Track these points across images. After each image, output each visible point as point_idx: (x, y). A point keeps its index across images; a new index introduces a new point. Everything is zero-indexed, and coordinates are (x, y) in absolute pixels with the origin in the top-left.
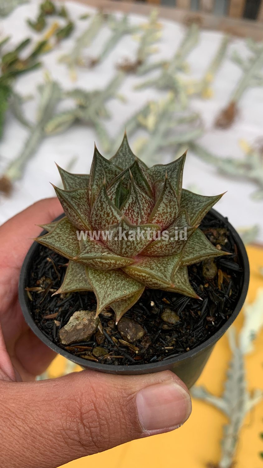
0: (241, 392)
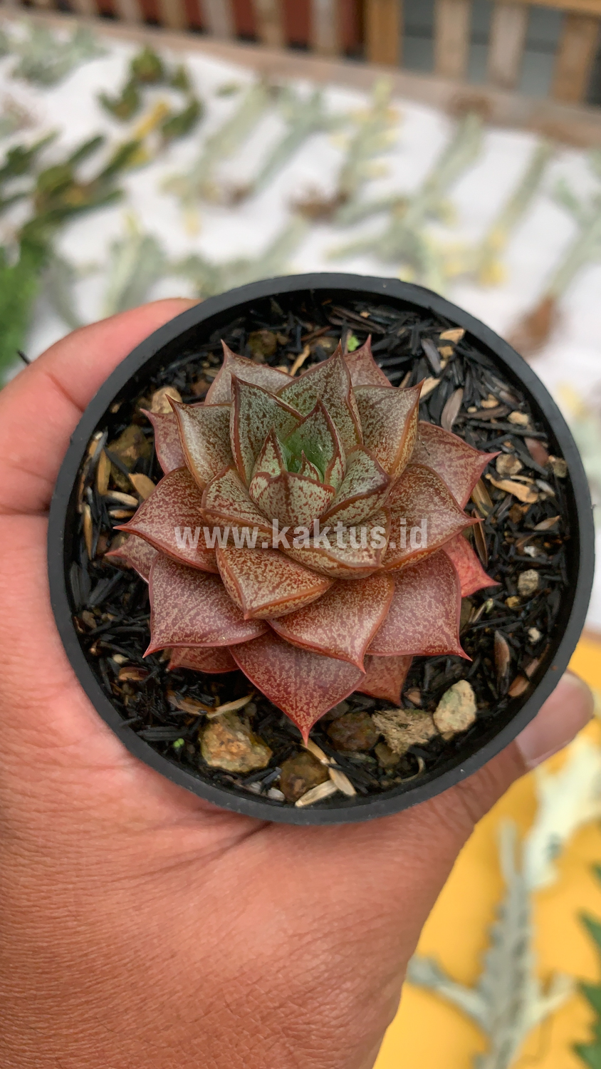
0: (519, 979)
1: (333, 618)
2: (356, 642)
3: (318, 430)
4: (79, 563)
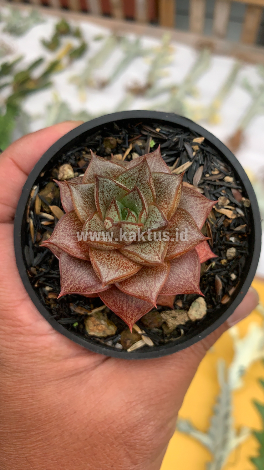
0: (226, 429)
1: (143, 282)
2: (153, 293)
3: (135, 198)
4: (28, 245)
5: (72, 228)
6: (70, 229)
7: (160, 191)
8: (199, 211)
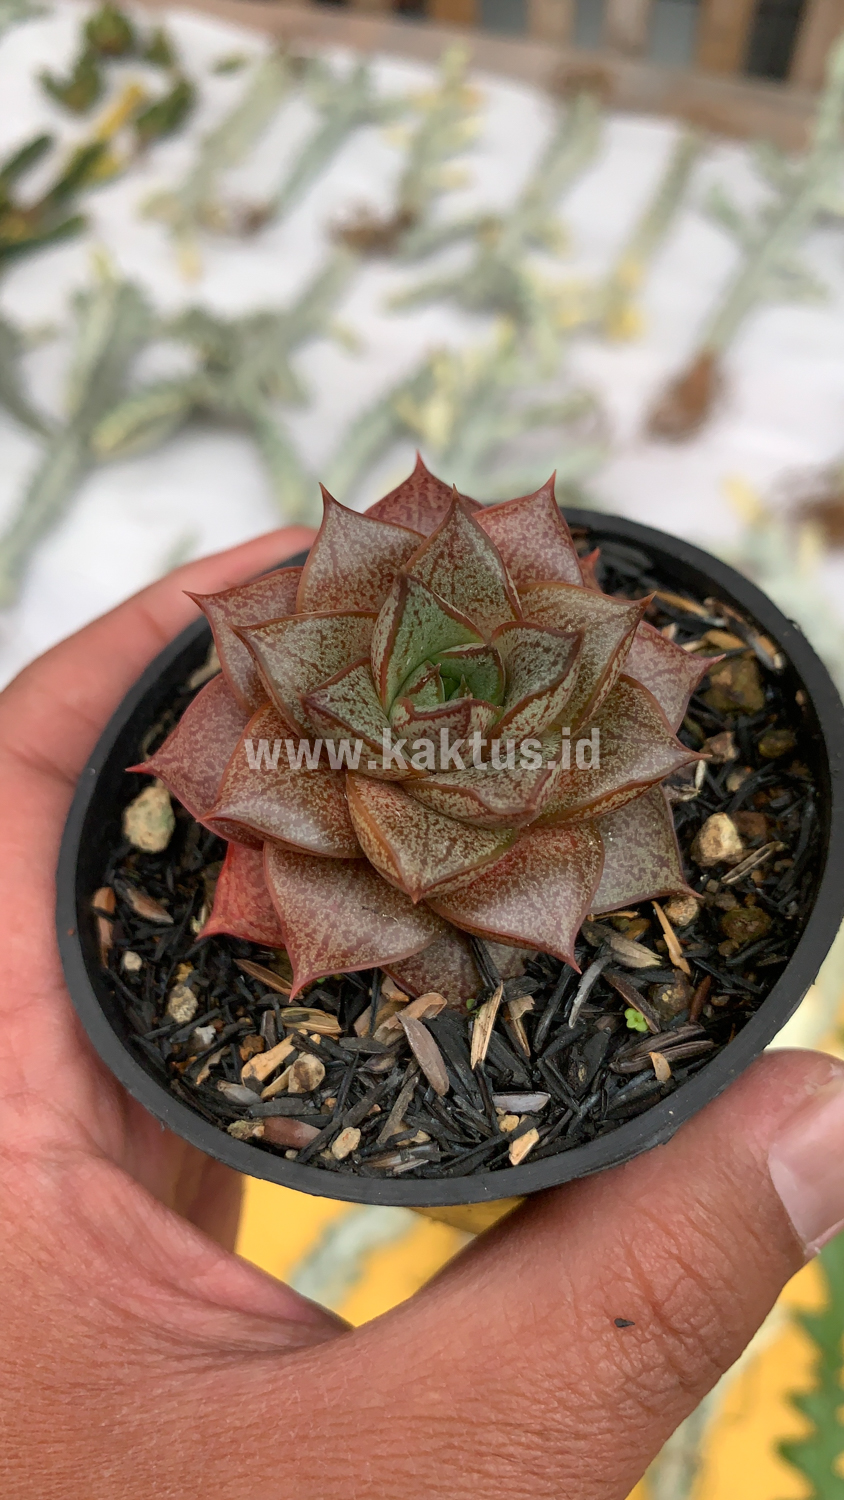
2: (223, 613)
4: (648, 573)
5: (537, 564)
6: (538, 556)
7: (434, 825)
8: (313, 915)
